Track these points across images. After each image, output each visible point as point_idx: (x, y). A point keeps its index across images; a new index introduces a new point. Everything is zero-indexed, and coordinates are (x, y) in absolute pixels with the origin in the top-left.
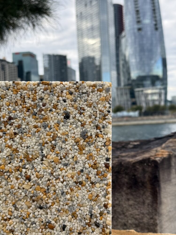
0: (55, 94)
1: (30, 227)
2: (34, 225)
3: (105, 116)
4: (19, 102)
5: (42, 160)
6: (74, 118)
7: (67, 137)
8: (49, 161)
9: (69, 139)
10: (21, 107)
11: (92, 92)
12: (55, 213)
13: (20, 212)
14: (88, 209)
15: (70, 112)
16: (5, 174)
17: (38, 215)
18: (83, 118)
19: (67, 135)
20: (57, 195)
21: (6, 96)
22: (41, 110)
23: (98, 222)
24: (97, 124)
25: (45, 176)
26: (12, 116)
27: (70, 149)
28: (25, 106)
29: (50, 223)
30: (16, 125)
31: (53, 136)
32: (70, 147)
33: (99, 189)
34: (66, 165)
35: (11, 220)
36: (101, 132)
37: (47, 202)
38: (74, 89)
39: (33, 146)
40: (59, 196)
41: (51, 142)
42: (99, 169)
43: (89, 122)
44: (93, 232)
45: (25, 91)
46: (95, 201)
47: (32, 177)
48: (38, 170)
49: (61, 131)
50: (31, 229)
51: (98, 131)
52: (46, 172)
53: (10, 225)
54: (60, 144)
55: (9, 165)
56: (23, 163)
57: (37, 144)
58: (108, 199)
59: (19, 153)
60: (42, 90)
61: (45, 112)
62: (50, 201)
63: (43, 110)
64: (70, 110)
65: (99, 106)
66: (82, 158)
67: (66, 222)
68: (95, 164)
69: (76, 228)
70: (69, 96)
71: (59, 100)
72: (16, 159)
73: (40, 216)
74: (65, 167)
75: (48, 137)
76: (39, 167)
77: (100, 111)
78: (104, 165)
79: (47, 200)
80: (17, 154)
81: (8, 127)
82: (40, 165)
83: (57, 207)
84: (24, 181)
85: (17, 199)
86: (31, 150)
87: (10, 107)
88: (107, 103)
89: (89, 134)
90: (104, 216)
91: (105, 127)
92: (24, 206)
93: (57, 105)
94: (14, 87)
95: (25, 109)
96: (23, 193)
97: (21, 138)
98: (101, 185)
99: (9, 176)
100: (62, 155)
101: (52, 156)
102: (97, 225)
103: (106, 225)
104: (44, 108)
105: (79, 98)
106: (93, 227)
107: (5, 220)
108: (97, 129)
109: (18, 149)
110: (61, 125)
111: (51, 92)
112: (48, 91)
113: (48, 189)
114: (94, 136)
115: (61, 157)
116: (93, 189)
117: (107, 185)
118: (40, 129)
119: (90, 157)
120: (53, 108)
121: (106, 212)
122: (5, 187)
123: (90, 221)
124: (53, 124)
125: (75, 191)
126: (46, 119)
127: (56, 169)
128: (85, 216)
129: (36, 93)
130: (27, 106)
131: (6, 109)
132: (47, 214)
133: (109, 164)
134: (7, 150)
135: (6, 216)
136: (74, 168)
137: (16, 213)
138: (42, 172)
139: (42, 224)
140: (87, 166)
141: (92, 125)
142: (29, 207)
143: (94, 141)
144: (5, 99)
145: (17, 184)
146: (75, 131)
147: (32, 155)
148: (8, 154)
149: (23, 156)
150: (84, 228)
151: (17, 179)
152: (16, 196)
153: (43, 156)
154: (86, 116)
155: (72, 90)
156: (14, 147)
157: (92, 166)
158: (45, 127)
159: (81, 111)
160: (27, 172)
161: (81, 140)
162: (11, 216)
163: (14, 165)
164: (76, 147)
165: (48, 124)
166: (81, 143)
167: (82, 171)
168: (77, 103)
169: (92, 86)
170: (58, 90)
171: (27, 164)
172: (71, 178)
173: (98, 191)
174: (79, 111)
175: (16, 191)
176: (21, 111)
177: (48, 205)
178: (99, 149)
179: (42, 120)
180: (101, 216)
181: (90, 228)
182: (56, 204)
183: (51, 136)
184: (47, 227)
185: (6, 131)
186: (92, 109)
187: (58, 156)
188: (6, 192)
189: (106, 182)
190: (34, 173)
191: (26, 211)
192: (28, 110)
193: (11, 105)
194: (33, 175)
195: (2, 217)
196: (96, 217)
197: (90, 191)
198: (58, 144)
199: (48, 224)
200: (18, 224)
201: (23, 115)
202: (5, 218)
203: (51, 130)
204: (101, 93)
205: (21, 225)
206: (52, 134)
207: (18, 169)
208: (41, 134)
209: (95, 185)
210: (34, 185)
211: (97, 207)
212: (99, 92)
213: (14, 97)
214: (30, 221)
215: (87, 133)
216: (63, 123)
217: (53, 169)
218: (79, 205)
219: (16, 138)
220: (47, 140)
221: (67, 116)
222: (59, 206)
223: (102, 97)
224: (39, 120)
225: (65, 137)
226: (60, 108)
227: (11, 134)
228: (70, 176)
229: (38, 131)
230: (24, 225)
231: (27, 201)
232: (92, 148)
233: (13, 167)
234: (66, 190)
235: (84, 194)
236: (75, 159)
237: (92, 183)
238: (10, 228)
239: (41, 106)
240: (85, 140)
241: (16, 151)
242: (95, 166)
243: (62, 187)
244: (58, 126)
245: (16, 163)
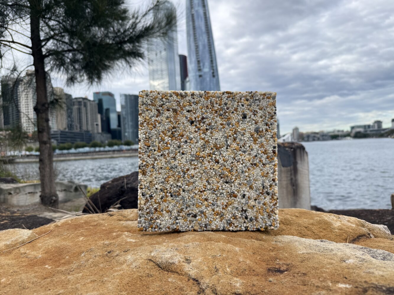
0: (235, 100)
1: (219, 196)
2: (222, 195)
3: (272, 116)
4: (210, 106)
5: (227, 148)
6: (249, 118)
7: (245, 132)
8: (232, 149)
9: (246, 133)
10: (211, 110)
11: (263, 99)
12: (238, 186)
13: (212, 186)
14: (261, 183)
15: (247, 114)
16: (200, 159)
17: (225, 187)
18: (257, 118)
19: (245, 130)
20: (239, 173)
21: (200, 102)
22: (225, 113)
23: (268, 191)
24: (267, 122)
25: (229, 160)
26: (205, 117)
27: (248, 141)
28: (213, 109)
29: (233, 193)
30: (207, 123)
31: (235, 131)
32: (247, 139)
33: (269, 168)
34: (244, 152)
35: (205, 192)
36: (269, 128)
37: (231, 178)
38: (250, 97)
39: (220, 138)
40: (240, 173)
41: (233, 135)
42: (268, 154)
43: (261, 121)
44: (265, 198)
45: (214, 99)
46: (266, 177)
47: (220, 160)
48: (224, 155)
49: (240, 128)
50: (220, 198)
51: (267, 127)
52: (230, 157)
53: (205, 196)
54: (240, 136)
55: (203, 152)
56: (213, 151)
57: (223, 137)
58: (276, 175)
59: (210, 144)
60: (226, 98)
61: (229, 114)
62: (234, 177)
63: (227, 112)
64: (247, 112)
65: (268, 109)
66: (256, 147)
67: (246, 192)
68: (265, 151)
69: (253, 196)
70: (246, 102)
71: (238, 105)
72: (208, 148)
73: (226, 188)
74: (244, 154)
75: (231, 132)
76: (225, 153)
77: (269, 113)
78: (272, 152)
79: (232, 177)
80: (208, 144)
81: (202, 124)
82: (226, 152)
83: (239, 182)
84: (214, 164)
85: (209, 177)
86: (219, 141)
87: (203, 110)
88: (274, 107)
89: (261, 129)
90: (272, 187)
91: (273, 124)
92: (215, 182)
93: (237, 109)
94: (206, 95)
95: (214, 111)
96: (213, 172)
97: (211, 133)
98: (270, 165)
99: (203, 160)
100: (241, 145)
101: (234, 145)
102: (268, 194)
103: (275, 193)
104: (227, 110)
105: (253, 104)
106: (265, 195)
107: (201, 192)
108: (266, 126)
109: (209, 141)
110: (240, 123)
111: (232, 99)
112: (231, 98)
113: (232, 169)
114: (264, 131)
115: (240, 146)
116: (264, 169)
117: (275, 165)
118: (225, 126)
119: (262, 146)
120: (235, 110)
121: (274, 184)
122: (200, 168)
123: (263, 191)
124: (234, 122)
125: (251, 170)
126: (229, 119)
127: (238, 154)
128: (259, 188)
129: (221, 100)
130: (215, 109)
131: (200, 111)
132: (232, 186)
133: (275, 150)
134: (201, 141)
135: (202, 189)
136: (251, 154)
137: (209, 187)
138: (227, 157)
139: (228, 194)
140: (260, 152)
141: (263, 123)
142: (218, 182)
143: (265, 135)
144: (199, 104)
145: (209, 166)
146: (251, 127)
147: (220, 145)
148: (202, 144)
149: (213, 146)
150: (258, 196)
151: (209, 162)
152: (208, 175)
153: (228, 145)
154: (259, 116)
155: (248, 97)
156: (206, 139)
157: (263, 153)
158: (228, 125)
159: (255, 113)
160: (216, 157)
161: (255, 134)
162: (205, 189)
163: (207, 152)
164: (251, 139)
165: (231, 122)
166: (255, 136)
167: (256, 156)
168: (252, 107)
169: (263, 95)
170: (238, 97)
171: (216, 152)
172: (248, 161)
173: (268, 169)
174: (253, 113)
175: (208, 171)
176: (211, 113)
177: (232, 181)
178: (268, 140)
179: (226, 120)
180: (270, 187)
181: (263, 195)
182: (238, 179)
183: (233, 131)
184: (232, 196)
185: (200, 128)
186: (263, 112)
187: (238, 146)
188: (202, 172)
189: (274, 163)
190: (221, 158)
191: (216, 185)
192: (216, 112)
193: (203, 108)
194: (220, 159)
195: (199, 190)
196: (267, 188)
197: (262, 170)
198: (239, 137)
199: (232, 194)
200: (210, 194)
201: (212, 116)
202: (201, 190)
203: (233, 127)
204: (269, 100)
205: (213, 195)
206: (234, 130)
207: (209, 155)
208: (226, 130)
209: (266, 165)
210: (222, 166)
211: (267, 181)
212: (268, 99)
213: (206, 103)
214: (219, 192)
215: (259, 128)
216: (241, 122)
217: (235, 155)
218: (254, 180)
219: (207, 133)
220: (230, 134)
221: (245, 117)
222: (240, 181)
223: (270, 103)
224: (224, 119)
225: (243, 131)
226: (239, 110)
227: (204, 130)
228: (248, 159)
229: (224, 128)
230: (215, 195)
231: (216, 178)
232: (263, 139)
233: (206, 154)
234: (245, 170)
235: (258, 172)
236: (251, 147)
237: (264, 164)
238: (205, 197)
239: (226, 109)
240: (258, 133)
241: (208, 142)
242: (265, 152)
243: (242, 167)
244: (238, 124)
245: (208, 151)
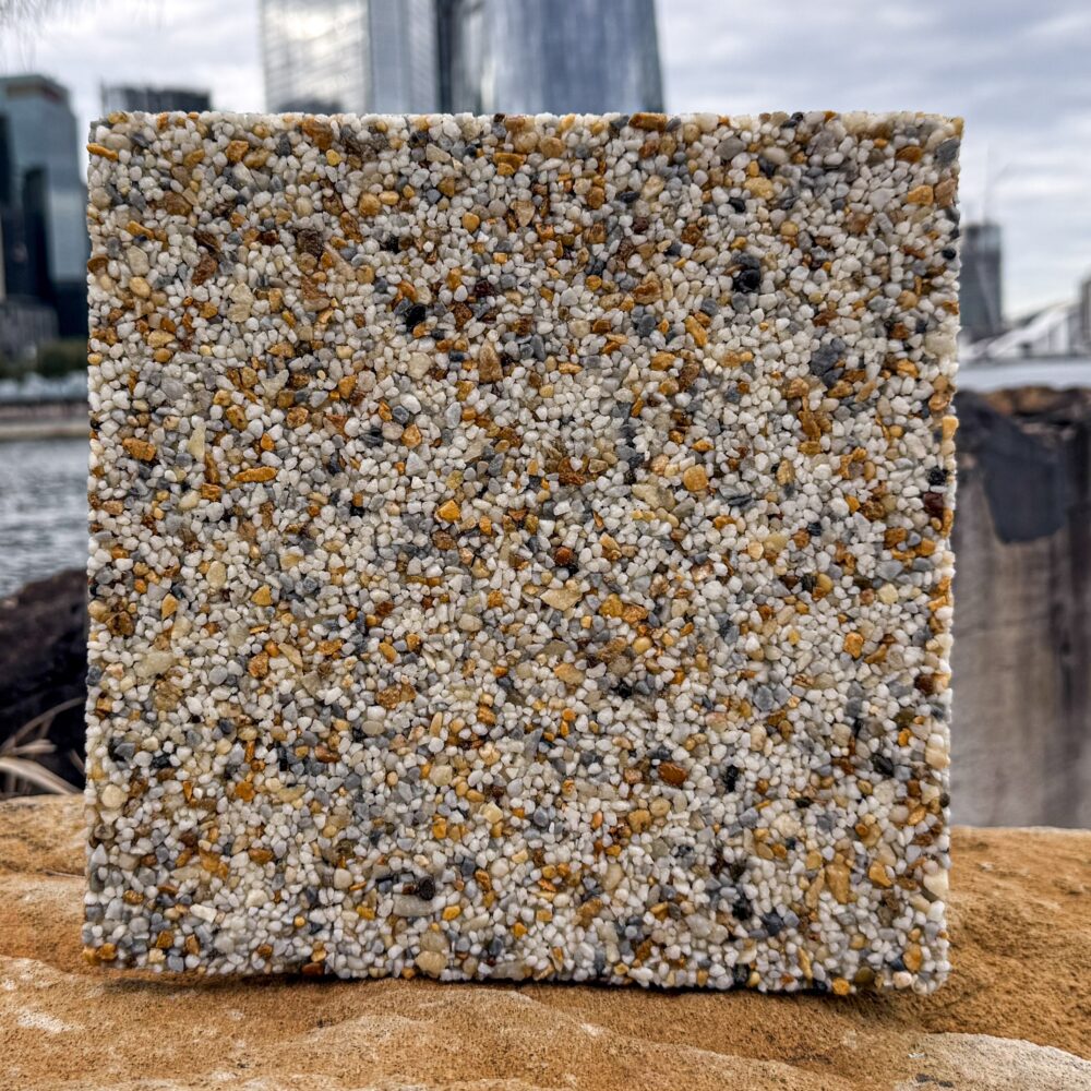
0: (692, 175)
1: (575, 776)
2: (594, 767)
3: (929, 276)
4: (526, 214)
5: (630, 480)
6: (779, 285)
7: (746, 377)
8: (664, 483)
9: (754, 385)
10: (531, 236)
11: (871, 162)
12: (692, 714)
13: (529, 712)
14: (844, 699)
15: (762, 260)
16: (463, 541)
17: (615, 721)
18: (826, 286)
19: (749, 366)
20: (701, 635)
21: (465, 183)
22: (623, 254)
23: (887, 753)
24: (893, 315)
25: (643, 553)
26: (493, 279)
27: (763, 432)
28: (550, 230)
29: (664, 755)
30: (510, 317)
31: (682, 372)
32: (763, 419)
33: (896, 609)
34: (742, 502)
35: (489, 745)
36: (909, 349)
37: (652, 664)
38: (785, 148)
39: (590, 415)
40: (710, 639)
41: (671, 396)
42: (895, 520)
43: (855, 306)
44: (864, 796)
45: (553, 162)
46: (878, 661)
47: (585, 554)
48: (612, 523)
49: (720, 349)
50: (579, 783)
51: (896, 345)
52: (650, 533)
53: (487, 768)
54: (713, 405)
55: (477, 502)
56: (543, 494)
57: (607, 406)
58: (938, 651)
59: (525, 450)
60: (633, 157)
61: (645, 260)
62: (668, 662)
63: (635, 250)
64: (764, 247)
65: (904, 227)
66: (814, 472)
67: (743, 753)
68: (875, 499)
69: (787, 779)
70: (760, 183)
71: (710, 200)
72: (512, 475)
73: (620, 727)
74: (736, 513)
75: (660, 374)
76: (616, 510)
77: (908, 251)
78: (919, 503)
79: (655, 657)
80: (514, 451)
81: (475, 327)
82: (623, 501)
83: (702, 689)
84: (547, 574)
85: (517, 654)
86: (580, 433)
87: (483, 237)
88: (941, 213)
89: (852, 361)
90: (915, 728)
91: (931, 325)
92: (551, 685)
93: (702, 227)
94: (502, 139)
95: (551, 245)
96: (543, 628)
97: (534, 381)
98: (906, 592)
99: (477, 552)
100: (721, 457)
101: (678, 461)
102: (885, 768)
103: (928, 767)
104: (639, 239)
105: (807, 194)
106: (864, 774)
107: (465, 745)
108: (889, 338)
109: (520, 430)
110: (719, 319)
111: (672, 163)
112: (662, 159)
113: (658, 610)
114: (874, 369)
115: (717, 466)
116: (865, 610)
117: (934, 591)
118: (620, 338)
119: (856, 465)
120: (684, 238)
121: (926, 709)
122: (462, 600)
123: (853, 751)
124: (682, 314)
125: (781, 618)
126: (650, 291)
127: (696, 519)
128: (828, 730)
129: (601, 169)
130: (559, 230)
131: (463, 243)
132: (654, 717)
133: (939, 496)
134: (471, 434)
135: (468, 726)
136: (780, 516)
137: (511, 715)
138: (628, 535)
139: (632, 761)
140: (840, 505)
141: (868, 317)
142: (571, 689)
143: (876, 394)
144: (457, 200)
145: (517, 588)
146: (788, 344)
147: (583, 457)
148: (475, 452)
149: (541, 462)
150: (822, 778)
151: (516, 563)
152: (511, 641)
153: (636, 462)
154: (842, 274)
155: (776, 153)
156: (502, 420)
157: (863, 509)
158: (643, 329)
159: (816, 255)
160: (563, 531)
161: (813, 387)
162: (491, 725)
163: (501, 499)
164: (788, 420)
165: (658, 313)
166: (815, 404)
167: (815, 529)
168: (796, 218)
169: (873, 136)
170: (709, 153)
171: (562, 499)
172: (764, 562)
173: (890, 616)
174: (805, 251)
175: (509, 617)
176: (532, 255)
177: (659, 681)
178: (897, 430)
179: (629, 298)
180: (900, 728)
181: (852, 779)
182: (695, 674)
183: (675, 372)
184: (654, 773)
185: (464, 348)
186: (870, 246)
187: (704, 463)
188: (469, 621)
189: (928, 578)
190: (593, 537)
191: (559, 703)
192: (567, 249)
193: (486, 226)
194: (588, 545)
195: (451, 733)
196: (881, 733)
197: (851, 619)
198: (707, 407)
199: (656, 762)
200: (520, 761)
201: (542, 274)
202: (465, 734)
203: (675, 344)
204: (914, 168)
205: (536, 767)
206: (679, 362)
207: (519, 520)
208: (625, 363)
209: (875, 590)
210: (594, 590)
211: (883, 690)
212: (904, 164)
213: (502, 191)
214: (578, 749)
215: (840, 353)
216: (727, 312)
217: (681, 520)
218: (799, 678)
219: (508, 381)
220: (652, 386)
221: (748, 278)
222: (709, 686)
223: (918, 187)
224: (616, 296)
225: (737, 372)
226: (716, 237)
227: (489, 362)
228: (761, 550)
229: (612, 348)
230: (548, 767)
231: (561, 660)
232: (865, 423)
233: (497, 513)
234: (743, 615)
235: (823, 630)
236: (783, 475)
237: (863, 584)
238: (488, 779)
239: (628, 232)
240: (830, 386)
241: (509, 436)
242: (876, 507)
243: (723, 600)
244: (706, 325)
245: (508, 495)
